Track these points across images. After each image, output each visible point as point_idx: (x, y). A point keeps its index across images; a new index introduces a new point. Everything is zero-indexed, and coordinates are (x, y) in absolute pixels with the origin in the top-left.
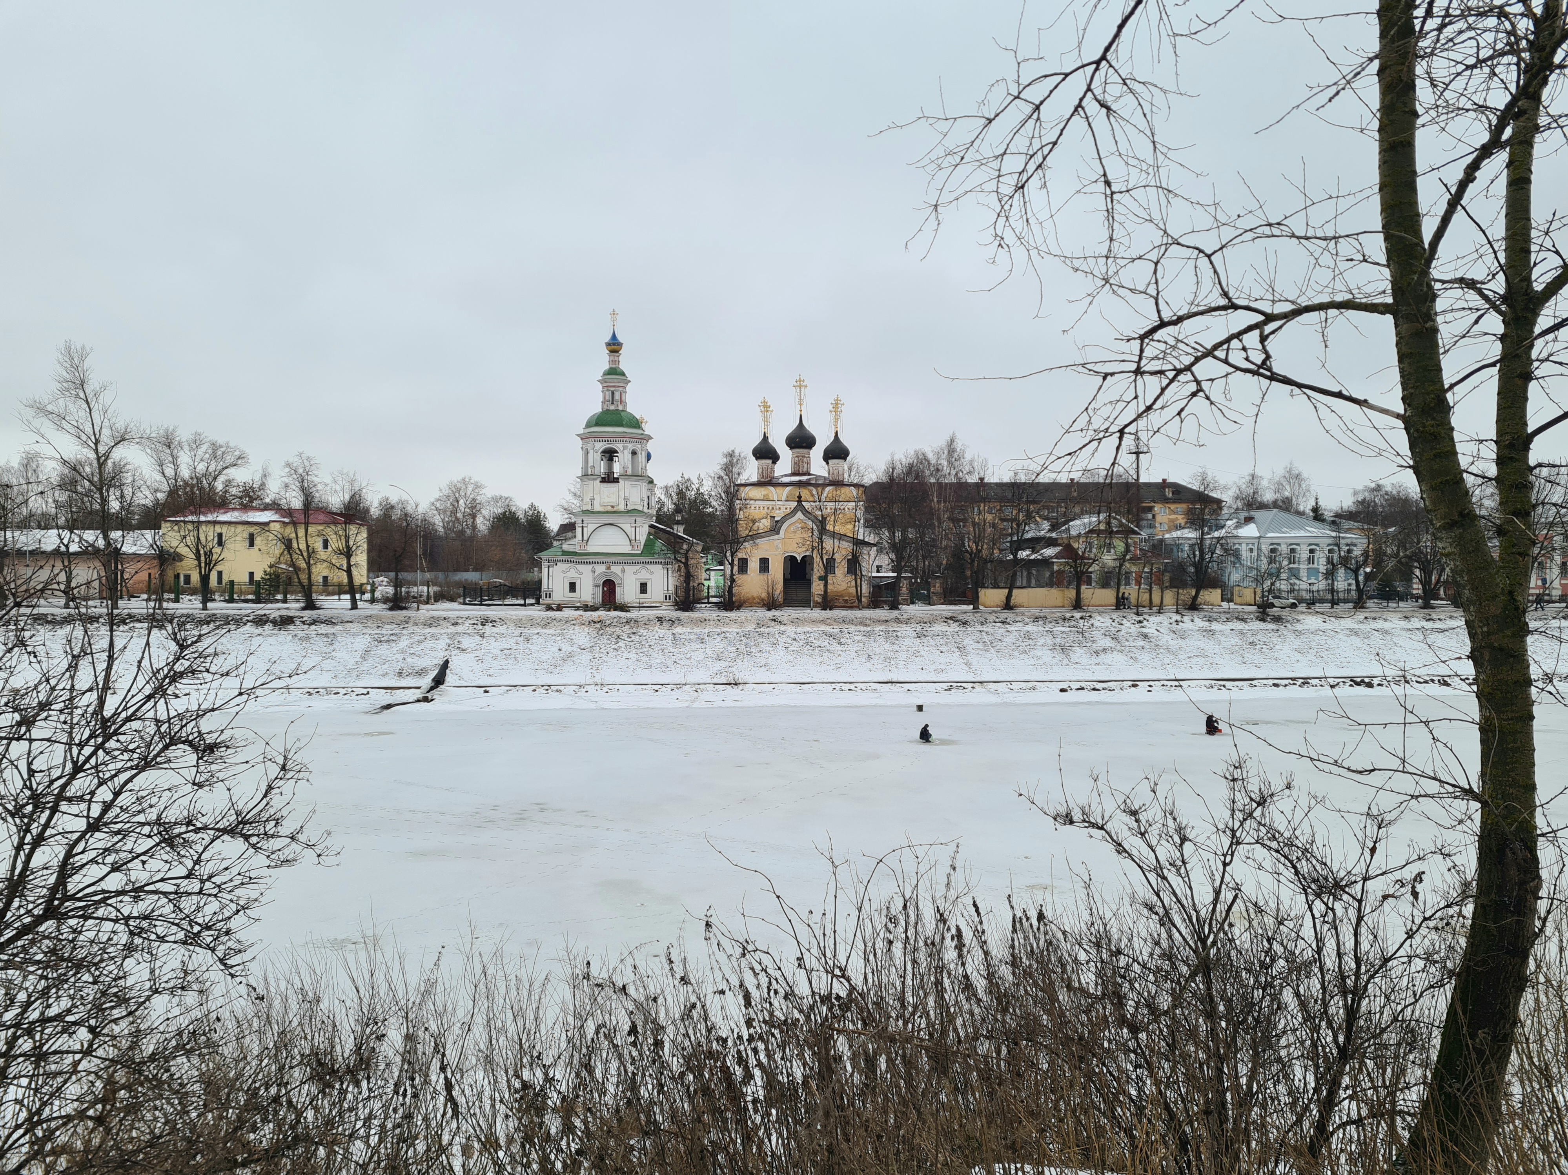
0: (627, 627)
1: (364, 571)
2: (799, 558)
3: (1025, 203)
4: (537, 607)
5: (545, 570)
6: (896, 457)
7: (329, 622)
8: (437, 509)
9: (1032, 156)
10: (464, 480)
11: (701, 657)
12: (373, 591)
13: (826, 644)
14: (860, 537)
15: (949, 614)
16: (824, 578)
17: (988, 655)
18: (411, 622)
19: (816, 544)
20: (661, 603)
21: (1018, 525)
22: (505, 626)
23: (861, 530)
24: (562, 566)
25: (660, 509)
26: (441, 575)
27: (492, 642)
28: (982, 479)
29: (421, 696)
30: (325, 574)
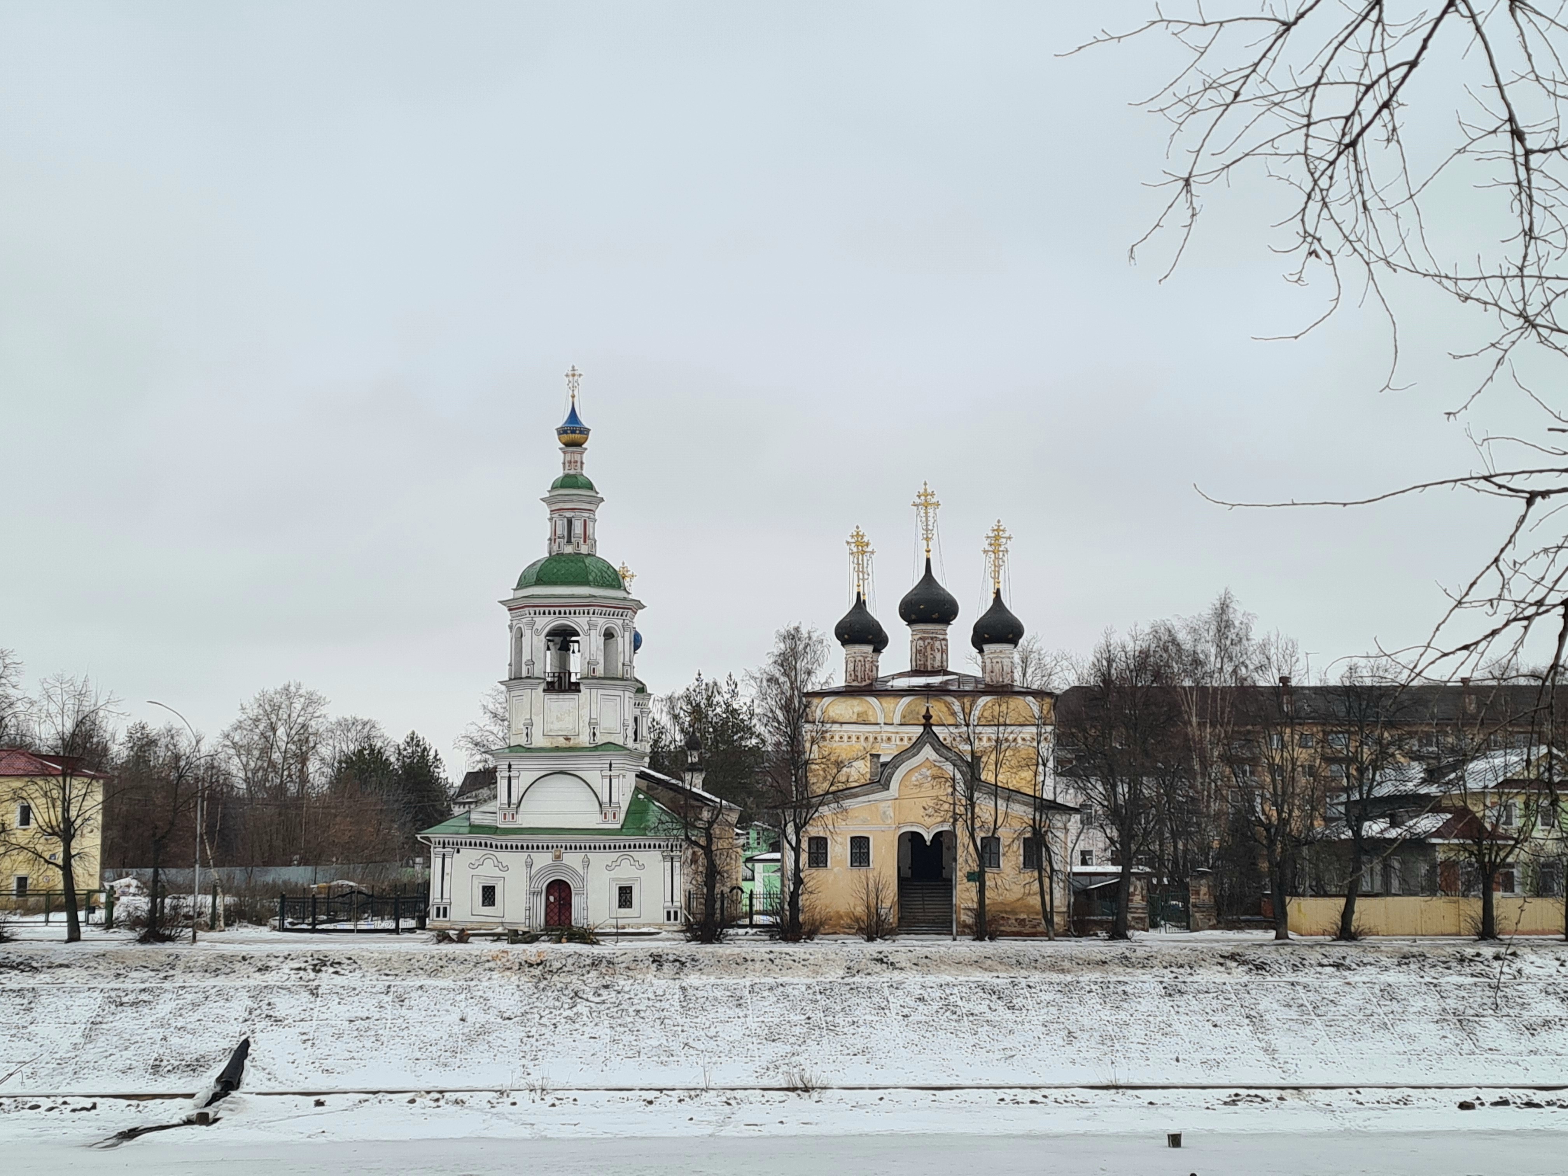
0: (594, 974)
1: (95, 865)
2: (928, 837)
3: (1359, 172)
4: (420, 935)
5: (436, 863)
6: (1115, 640)
7: (26, 966)
8: (235, 745)
9: (1369, 88)
10: (287, 689)
11: (737, 1034)
12: (110, 906)
13: (984, 1008)
14: (1048, 795)
15: (1229, 949)
16: (977, 877)
17: (1309, 1032)
18: (181, 965)
19: (960, 810)
20: (660, 926)
21: (1361, 771)
22: (358, 973)
23: (1049, 782)
24: (469, 855)
25: (656, 742)
26: (238, 873)
27: (334, 1005)
28: (1284, 680)
29: (193, 1113)
30: (22, 873)
